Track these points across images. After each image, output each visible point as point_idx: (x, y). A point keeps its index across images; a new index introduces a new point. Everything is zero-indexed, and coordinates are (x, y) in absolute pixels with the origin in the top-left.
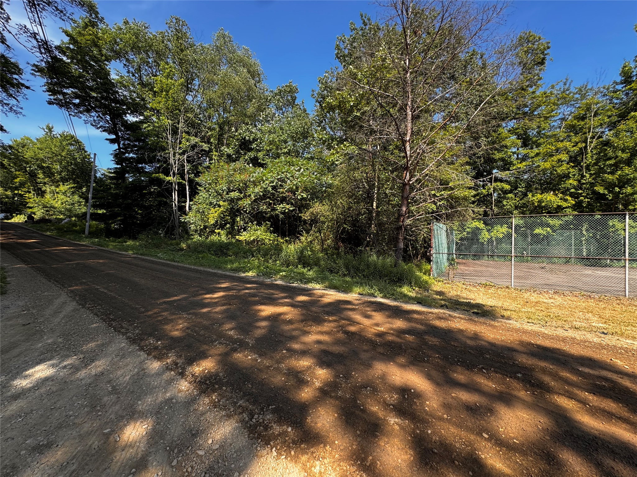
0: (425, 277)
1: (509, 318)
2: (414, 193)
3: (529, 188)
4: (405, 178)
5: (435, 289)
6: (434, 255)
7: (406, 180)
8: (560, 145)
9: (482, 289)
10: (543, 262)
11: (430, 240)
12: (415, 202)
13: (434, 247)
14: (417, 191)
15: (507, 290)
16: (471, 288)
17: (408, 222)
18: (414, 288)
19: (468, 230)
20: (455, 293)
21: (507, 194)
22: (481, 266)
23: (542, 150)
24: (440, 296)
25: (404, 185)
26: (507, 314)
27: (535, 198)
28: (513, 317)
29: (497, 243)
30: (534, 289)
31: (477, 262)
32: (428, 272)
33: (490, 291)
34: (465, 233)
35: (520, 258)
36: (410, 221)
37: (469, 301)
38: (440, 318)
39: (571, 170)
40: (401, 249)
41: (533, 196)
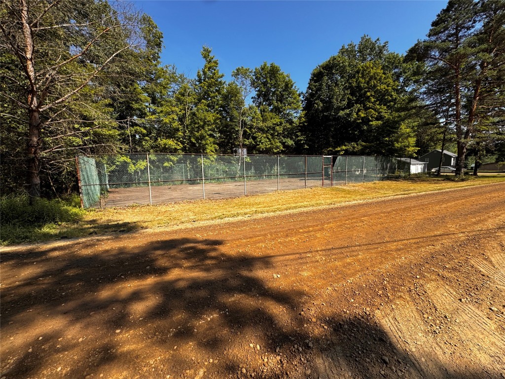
0: (75, 210)
1: (146, 228)
2: (48, 123)
3: (158, 135)
4: (31, 103)
5: (86, 219)
6: (83, 188)
7: (32, 106)
8: (173, 109)
9: (130, 210)
10: (170, 185)
11: (77, 173)
12: (51, 132)
13: (81, 179)
14: (52, 121)
15: (148, 207)
16: (121, 211)
17: (43, 154)
18: (60, 223)
19: (118, 163)
20: (107, 218)
21: (145, 137)
22: (131, 192)
23: (164, 109)
24: (91, 225)
25: (31, 111)
26: (144, 225)
27: (162, 141)
28: (149, 226)
29: (141, 174)
30: (163, 203)
31: (128, 189)
32: (78, 205)
33: (136, 210)
34: (114, 167)
35: (157, 183)
36: (46, 153)
37: (118, 222)
38: (87, 246)
39: (180, 126)
40: (36, 185)
41: (161, 140)
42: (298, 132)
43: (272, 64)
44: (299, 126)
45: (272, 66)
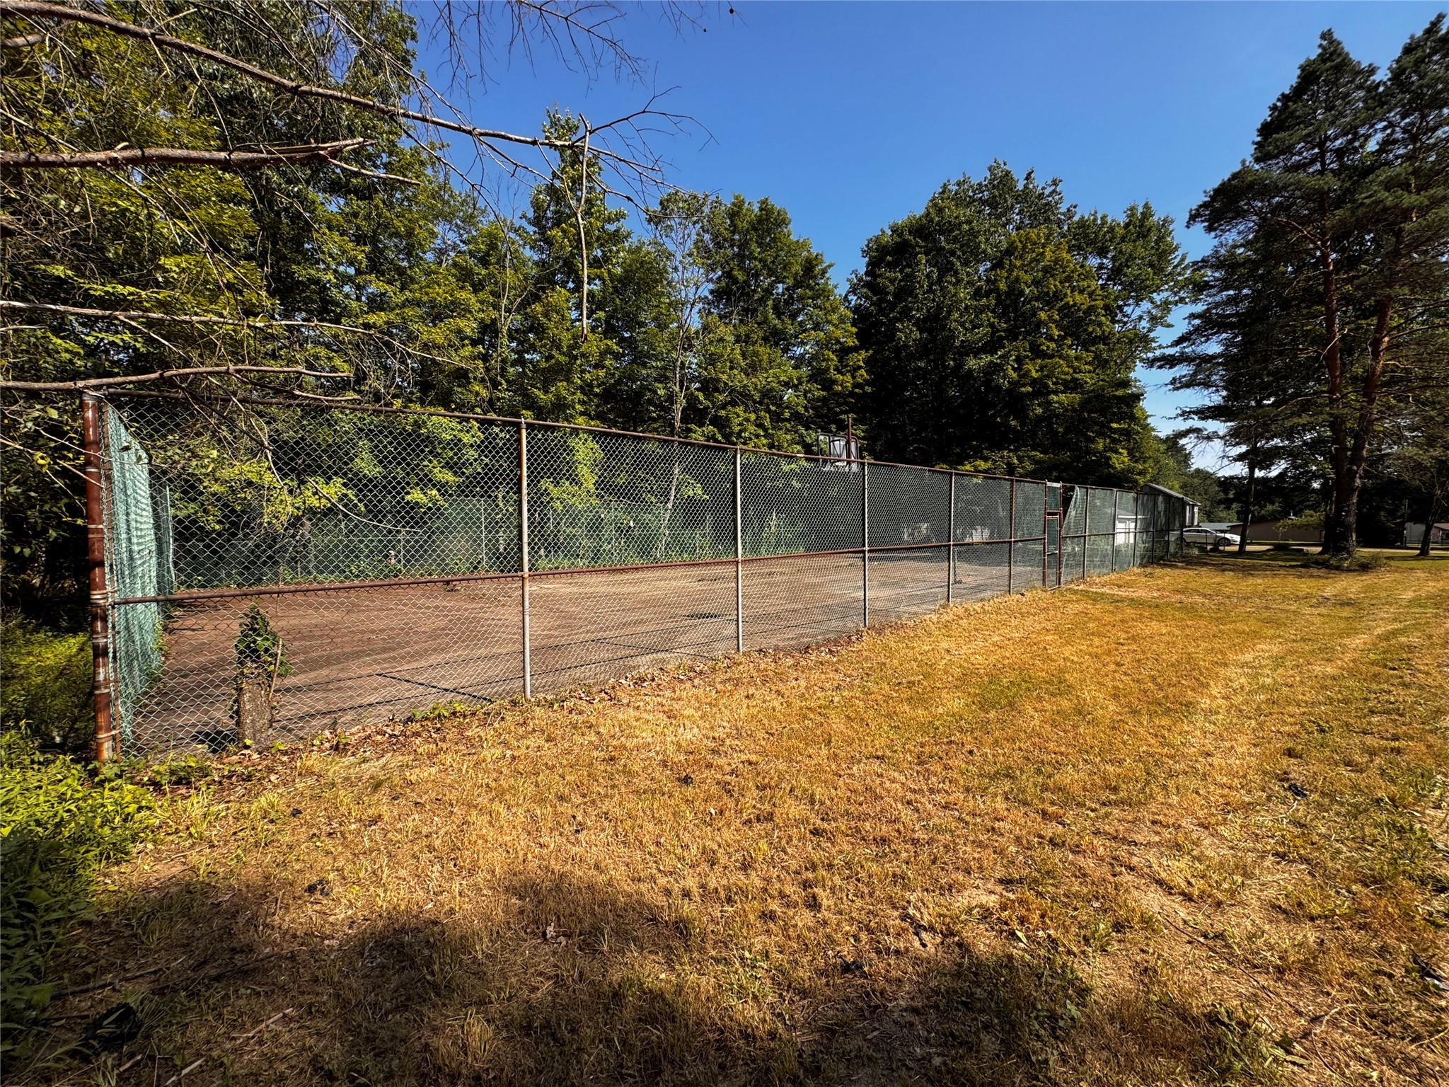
42: (846, 412)
43: (764, 202)
44: (852, 394)
45: (765, 206)
